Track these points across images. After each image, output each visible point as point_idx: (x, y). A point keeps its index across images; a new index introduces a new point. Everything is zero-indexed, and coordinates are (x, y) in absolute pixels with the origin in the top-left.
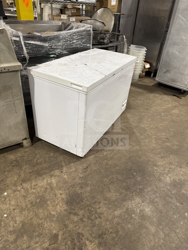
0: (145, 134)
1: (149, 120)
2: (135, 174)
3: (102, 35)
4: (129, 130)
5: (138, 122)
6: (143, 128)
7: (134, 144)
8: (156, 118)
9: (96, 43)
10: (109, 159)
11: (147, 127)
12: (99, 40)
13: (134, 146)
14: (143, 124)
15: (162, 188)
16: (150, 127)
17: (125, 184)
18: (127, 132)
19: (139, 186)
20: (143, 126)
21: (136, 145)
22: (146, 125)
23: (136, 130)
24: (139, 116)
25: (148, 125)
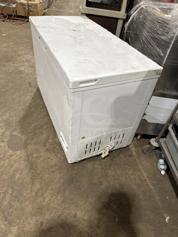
0: (7, 140)
1: (18, 176)
4: (30, 132)
5: (31, 157)
6: (15, 150)
7: (11, 119)
8: (10, 191)
11: (11, 155)
13: (9, 116)
14: (21, 158)
16: (8, 158)
18: (31, 128)
20: (18, 152)
21: (8, 119)
22: (14, 158)
23: (23, 139)
24: (38, 172)
25: (12, 162)
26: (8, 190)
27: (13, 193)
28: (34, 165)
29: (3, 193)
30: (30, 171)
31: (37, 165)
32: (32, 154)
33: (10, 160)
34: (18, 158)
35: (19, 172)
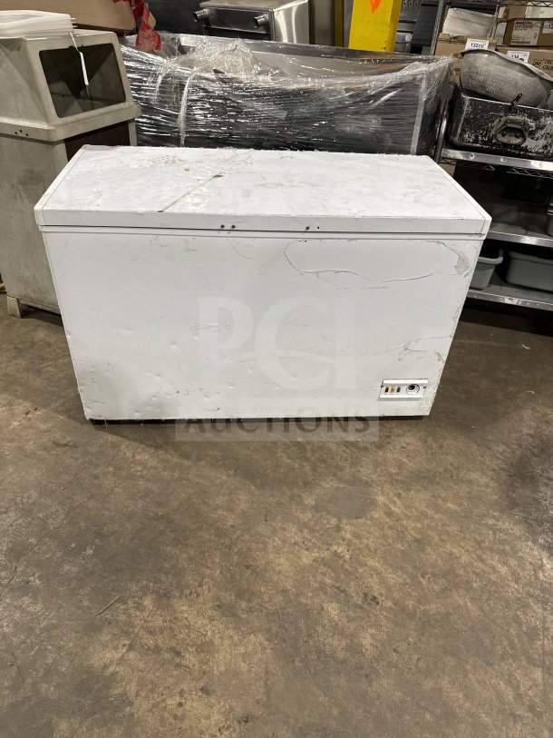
0: (334, 520)
1: (450, 505)
2: (90, 552)
3: (519, 118)
4: (314, 470)
5: (398, 478)
9: (476, 141)
10: (124, 473)
11: (390, 514)
12: (495, 136)
14: (398, 495)
15: (54, 646)
16: (397, 521)
17: (33, 540)
18: (297, 466)
19: (40, 578)
20: (381, 499)
22: (399, 508)
23: (335, 486)
24: (441, 470)
25: (412, 512)
26: (487, 524)
27: (493, 517)
28: (422, 475)
29: (495, 534)
30: (438, 483)
31: (423, 470)
32: (391, 475)
33: (403, 516)
34: (401, 501)
35: (440, 502)
